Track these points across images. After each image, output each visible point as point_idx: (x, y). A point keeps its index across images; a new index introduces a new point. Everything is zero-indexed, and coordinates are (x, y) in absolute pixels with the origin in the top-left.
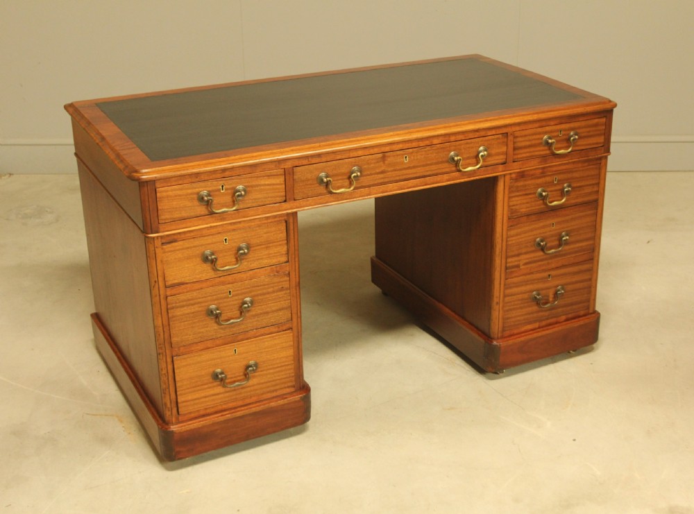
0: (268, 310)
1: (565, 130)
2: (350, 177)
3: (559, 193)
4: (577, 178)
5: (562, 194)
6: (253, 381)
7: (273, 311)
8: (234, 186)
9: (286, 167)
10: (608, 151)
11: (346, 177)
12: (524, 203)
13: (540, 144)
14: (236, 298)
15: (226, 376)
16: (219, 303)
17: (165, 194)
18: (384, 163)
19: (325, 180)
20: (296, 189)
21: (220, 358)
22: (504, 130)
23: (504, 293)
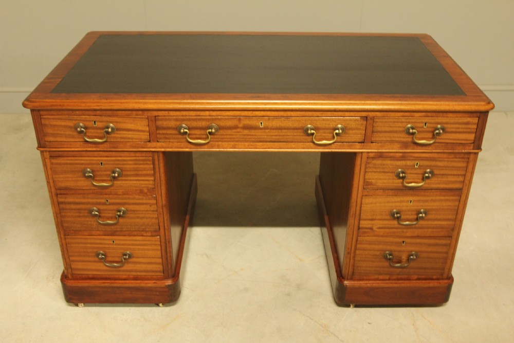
1: (430, 123)
3: (420, 176)
4: (440, 167)
5: (423, 177)
8: (104, 123)
9: (149, 115)
10: (479, 148)
11: (204, 131)
12: (380, 179)
13: (400, 132)
19: (182, 131)
20: (159, 134)
21: (101, 244)
22: (364, 114)
23: (356, 246)
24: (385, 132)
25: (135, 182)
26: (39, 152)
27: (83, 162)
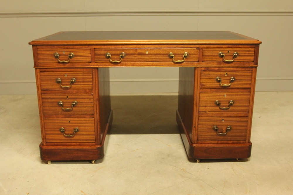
1: (231, 51)
3: (229, 81)
4: (238, 75)
8: (69, 52)
9: (91, 47)
10: (257, 64)
11: (118, 56)
12: (208, 82)
13: (217, 56)
14: (70, 100)
19: (108, 55)
20: (96, 58)
21: (63, 123)
22: (198, 46)
23: (198, 123)
24: (209, 56)
25: (82, 86)
26: (34, 68)
27: (56, 74)
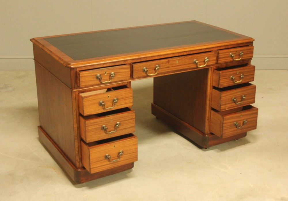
0: (126, 127)
1: (238, 51)
2: (155, 69)
5: (240, 78)
6: (121, 159)
7: (128, 128)
8: (110, 72)
11: (154, 69)
14: (114, 122)
15: (110, 157)
16: (107, 124)
17: (83, 75)
18: (168, 63)
19: (146, 70)
24: (223, 58)
